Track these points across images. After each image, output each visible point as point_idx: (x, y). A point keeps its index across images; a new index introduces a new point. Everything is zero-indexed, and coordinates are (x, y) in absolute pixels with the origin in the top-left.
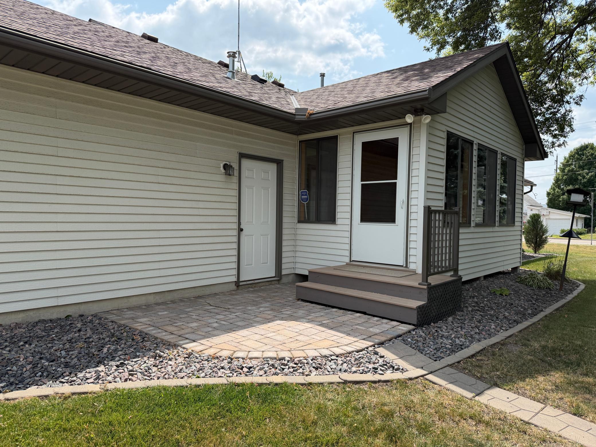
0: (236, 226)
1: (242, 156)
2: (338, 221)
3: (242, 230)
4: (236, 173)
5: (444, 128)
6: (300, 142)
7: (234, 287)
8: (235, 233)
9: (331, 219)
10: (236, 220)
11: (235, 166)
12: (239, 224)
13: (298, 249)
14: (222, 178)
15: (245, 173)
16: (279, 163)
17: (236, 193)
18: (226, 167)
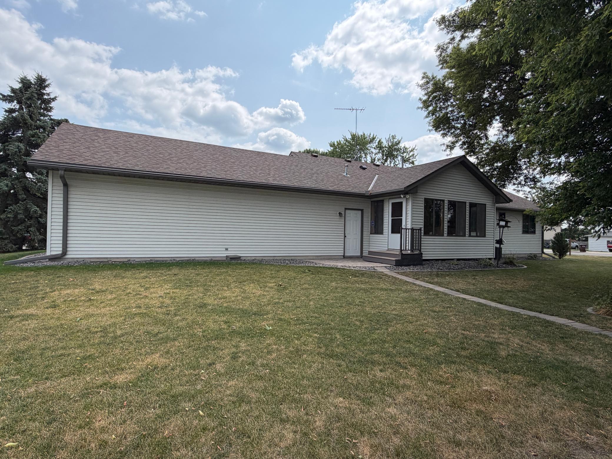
0: (343, 235)
1: (346, 209)
2: (384, 233)
3: (346, 236)
4: (343, 215)
5: (424, 197)
6: (371, 201)
7: (342, 257)
8: (343, 237)
9: (381, 233)
10: (343, 232)
11: (343, 213)
12: (345, 234)
13: (370, 242)
14: (338, 217)
15: (347, 215)
16: (362, 210)
17: (343, 223)
18: (339, 213)
